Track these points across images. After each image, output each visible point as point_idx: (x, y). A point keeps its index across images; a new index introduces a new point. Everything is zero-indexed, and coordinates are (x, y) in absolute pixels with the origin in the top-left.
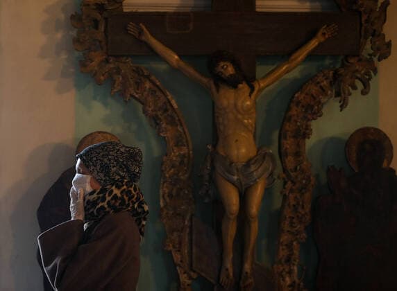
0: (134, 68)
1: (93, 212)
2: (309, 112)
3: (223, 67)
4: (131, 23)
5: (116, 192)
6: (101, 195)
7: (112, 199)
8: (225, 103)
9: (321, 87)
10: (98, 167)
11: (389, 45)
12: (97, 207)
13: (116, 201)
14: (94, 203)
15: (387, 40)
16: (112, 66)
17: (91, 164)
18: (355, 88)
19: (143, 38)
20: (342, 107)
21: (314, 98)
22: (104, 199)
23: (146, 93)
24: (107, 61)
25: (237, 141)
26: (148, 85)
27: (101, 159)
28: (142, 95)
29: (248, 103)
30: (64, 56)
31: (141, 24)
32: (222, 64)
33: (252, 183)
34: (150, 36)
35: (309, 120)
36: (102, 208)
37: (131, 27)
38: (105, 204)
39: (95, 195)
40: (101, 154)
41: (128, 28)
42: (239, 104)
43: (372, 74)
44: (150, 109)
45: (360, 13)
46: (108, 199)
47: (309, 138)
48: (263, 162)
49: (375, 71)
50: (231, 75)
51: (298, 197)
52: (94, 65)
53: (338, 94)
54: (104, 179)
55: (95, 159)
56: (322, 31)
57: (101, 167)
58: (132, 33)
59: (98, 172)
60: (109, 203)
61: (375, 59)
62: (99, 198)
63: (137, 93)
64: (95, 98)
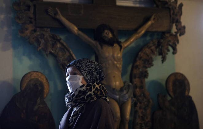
0: (51, 35)
1: (84, 98)
2: (147, 63)
3: (106, 33)
4: (50, 8)
5: (97, 86)
6: (88, 88)
7: (95, 90)
8: (107, 54)
9: (151, 50)
10: (87, 71)
11: (184, 27)
12: (87, 94)
13: (98, 92)
14: (85, 92)
15: (183, 25)
16: (38, 33)
17: (83, 69)
18: (169, 51)
19: (58, 17)
20: (163, 61)
21: (148, 56)
22: (91, 90)
23: (58, 50)
24: (35, 31)
25: (114, 77)
26: (59, 45)
27: (88, 67)
28: (56, 51)
29: (119, 55)
30: (5, 29)
31: (57, 9)
32: (106, 31)
33: (126, 101)
34: (61, 16)
35: (146, 68)
36: (91, 95)
37: (50, 10)
38: (92, 93)
39: (84, 88)
40: (88, 64)
41: (49, 11)
42: (116, 55)
43: (177, 43)
44: (61, 59)
45: (170, 9)
46: (93, 90)
47: (147, 78)
48: (129, 89)
49: (178, 42)
50: (111, 38)
51: (144, 111)
52: (28, 32)
53: (160, 54)
54: (90, 79)
55: (84, 66)
56: (153, 17)
57: (88, 71)
58: (50, 14)
59: (87, 74)
60: (94, 92)
61: (178, 35)
62: (87, 89)
63: (53, 50)
64: (24, 55)
